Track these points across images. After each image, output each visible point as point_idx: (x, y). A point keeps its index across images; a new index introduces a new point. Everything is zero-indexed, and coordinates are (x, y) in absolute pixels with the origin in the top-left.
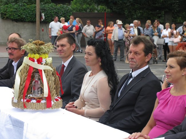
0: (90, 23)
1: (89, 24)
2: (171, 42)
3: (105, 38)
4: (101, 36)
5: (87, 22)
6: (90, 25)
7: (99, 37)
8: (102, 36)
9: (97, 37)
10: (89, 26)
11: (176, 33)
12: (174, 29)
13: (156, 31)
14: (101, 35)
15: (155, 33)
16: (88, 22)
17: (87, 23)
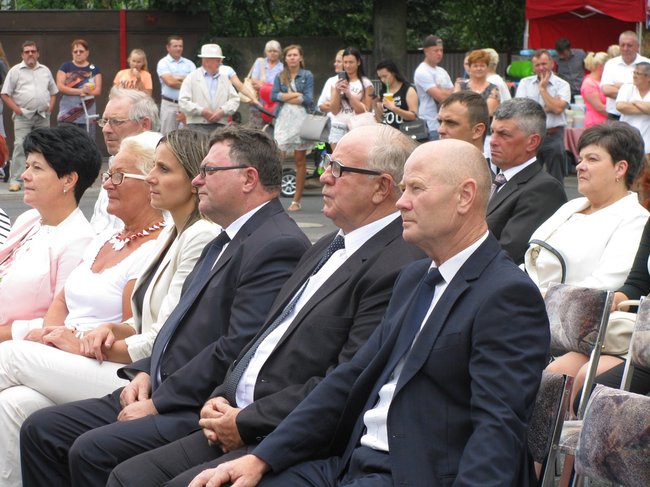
0: (37, 55)
1: (31, 61)
2: (340, 128)
3: (91, 116)
4: (78, 112)
5: (22, 51)
6: (38, 65)
7: (69, 113)
8: (81, 111)
9: (62, 113)
10: (31, 66)
11: (364, 90)
12: (355, 74)
13: (293, 85)
14: (78, 106)
15: (290, 94)
16: (28, 52)
17: (24, 56)
